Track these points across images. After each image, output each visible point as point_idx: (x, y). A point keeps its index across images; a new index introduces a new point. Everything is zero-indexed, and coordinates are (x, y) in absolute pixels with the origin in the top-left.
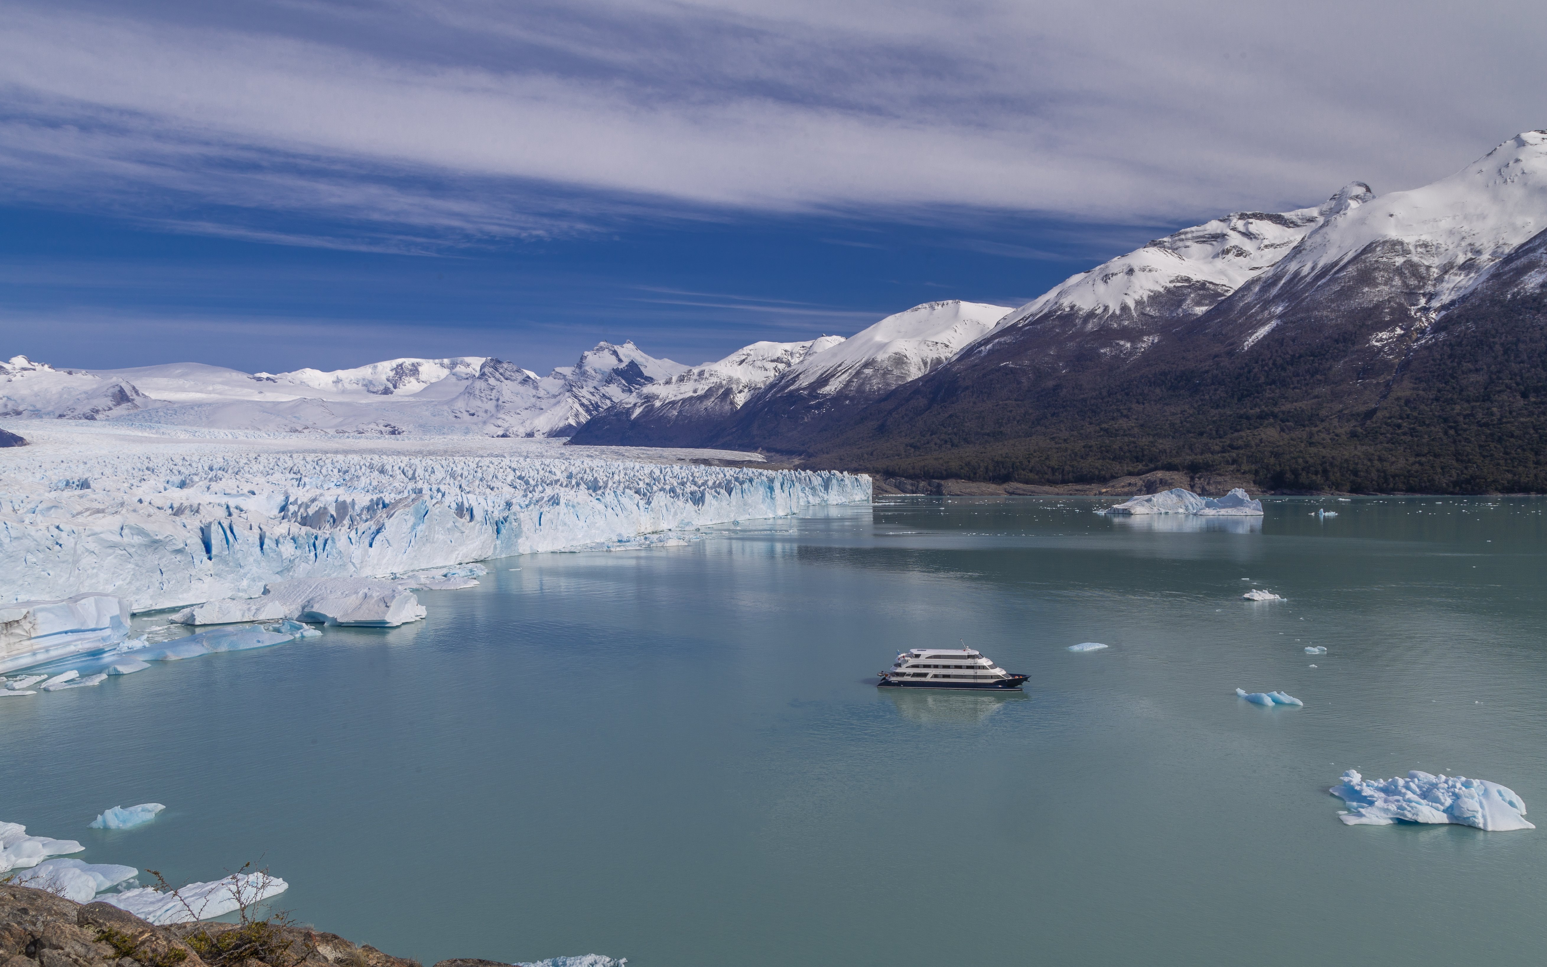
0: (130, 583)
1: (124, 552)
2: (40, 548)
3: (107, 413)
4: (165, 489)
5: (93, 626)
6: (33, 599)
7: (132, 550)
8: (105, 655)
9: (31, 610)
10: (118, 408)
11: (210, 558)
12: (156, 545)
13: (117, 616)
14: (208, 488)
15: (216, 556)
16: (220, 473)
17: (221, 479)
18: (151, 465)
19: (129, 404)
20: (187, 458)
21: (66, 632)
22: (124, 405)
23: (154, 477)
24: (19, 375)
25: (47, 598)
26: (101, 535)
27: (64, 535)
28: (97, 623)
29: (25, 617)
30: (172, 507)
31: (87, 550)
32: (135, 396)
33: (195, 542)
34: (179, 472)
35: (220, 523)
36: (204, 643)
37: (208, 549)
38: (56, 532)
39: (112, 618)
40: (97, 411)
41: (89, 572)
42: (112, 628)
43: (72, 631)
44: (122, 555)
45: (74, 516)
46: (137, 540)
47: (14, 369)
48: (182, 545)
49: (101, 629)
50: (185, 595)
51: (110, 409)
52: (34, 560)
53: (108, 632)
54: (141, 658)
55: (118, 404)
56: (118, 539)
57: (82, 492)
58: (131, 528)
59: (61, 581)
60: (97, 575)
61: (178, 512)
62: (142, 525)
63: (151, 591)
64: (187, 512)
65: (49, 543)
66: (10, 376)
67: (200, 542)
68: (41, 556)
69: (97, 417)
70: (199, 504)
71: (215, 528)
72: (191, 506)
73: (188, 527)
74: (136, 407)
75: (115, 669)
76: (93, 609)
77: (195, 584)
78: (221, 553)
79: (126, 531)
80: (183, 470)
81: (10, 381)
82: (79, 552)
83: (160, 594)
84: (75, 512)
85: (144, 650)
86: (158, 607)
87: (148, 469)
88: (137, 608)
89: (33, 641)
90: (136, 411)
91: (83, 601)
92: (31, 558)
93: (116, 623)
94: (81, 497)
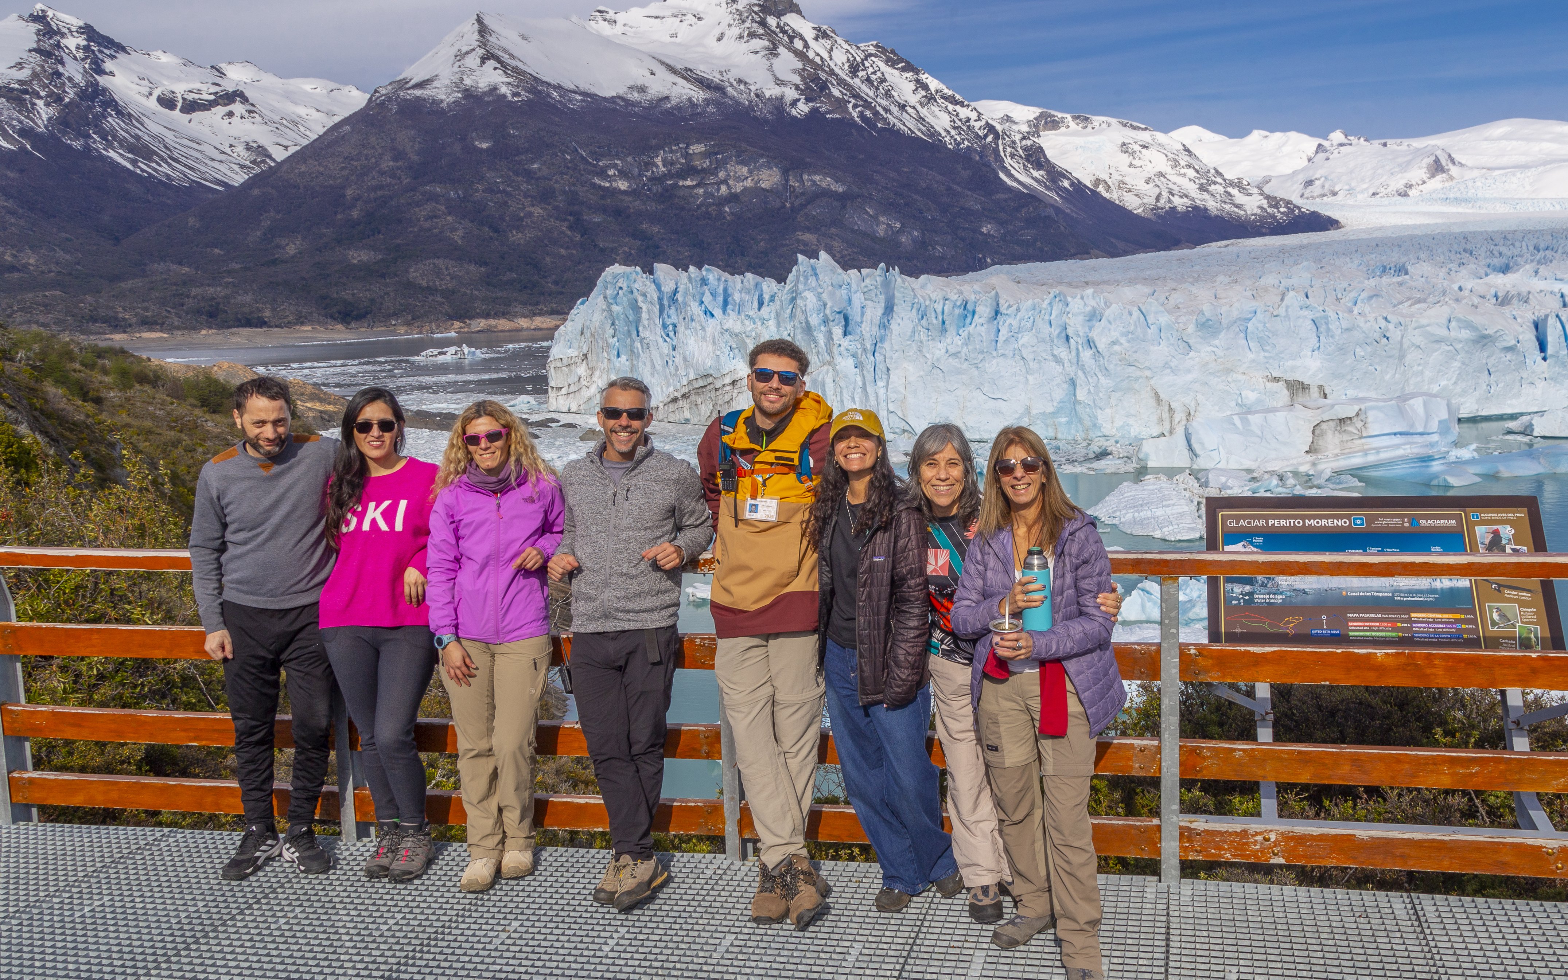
0: (1455, 383)
1: (1451, 348)
2: (1368, 341)
3: (1421, 187)
4: (1487, 275)
5: (1421, 430)
6: (1361, 395)
7: (1459, 346)
8: (1434, 463)
9: (1363, 407)
10: (1433, 180)
11: (1544, 359)
12: (1485, 341)
13: (1445, 420)
14: (1536, 272)
15: (1552, 356)
16: (1549, 253)
17: (1551, 261)
18: (1468, 246)
19: (1444, 175)
20: (1509, 236)
21: (1395, 434)
22: (1439, 177)
23: (1473, 260)
24: (1336, 152)
25: (1373, 395)
26: (1428, 328)
27: (1391, 326)
28: (1425, 427)
29: (1357, 415)
30: (1496, 296)
31: (1413, 345)
32: (1451, 166)
33: (1529, 337)
34: (1500, 254)
35: (1557, 316)
36: (1541, 460)
37: (1543, 347)
38: (1383, 323)
39: (1440, 422)
40: (1411, 186)
41: (1415, 368)
42: (1440, 434)
43: (1401, 434)
44: (1448, 351)
45: (1395, 306)
46: (1465, 334)
47: (1332, 145)
48: (1513, 342)
49: (1429, 434)
50: (1514, 401)
51: (1424, 182)
52: (1363, 354)
53: (1435, 438)
54: (1473, 469)
55: (1433, 176)
56: (1443, 332)
57: (1400, 279)
58: (1459, 320)
59: (1388, 377)
60: (1422, 372)
61: (1503, 300)
62: (1470, 318)
63: (1477, 393)
64: (1515, 301)
65: (1377, 336)
66: (1328, 154)
67: (1534, 339)
68: (1369, 349)
69: (1410, 193)
70: (1529, 293)
71: (1552, 321)
72: (1519, 294)
73: (1519, 320)
74: (1452, 178)
75: (1445, 480)
76: (1421, 410)
77: (1526, 389)
78: (1557, 352)
79: (1453, 324)
80: (1504, 250)
81: (1327, 159)
82: (1405, 346)
83: (1487, 398)
84: (1396, 302)
85: (1471, 462)
86: (1485, 413)
87: (1465, 251)
88: (1464, 413)
89: (1363, 441)
90: (1450, 183)
91: (1411, 402)
92: (1360, 352)
93: (1444, 428)
94: (1400, 284)
